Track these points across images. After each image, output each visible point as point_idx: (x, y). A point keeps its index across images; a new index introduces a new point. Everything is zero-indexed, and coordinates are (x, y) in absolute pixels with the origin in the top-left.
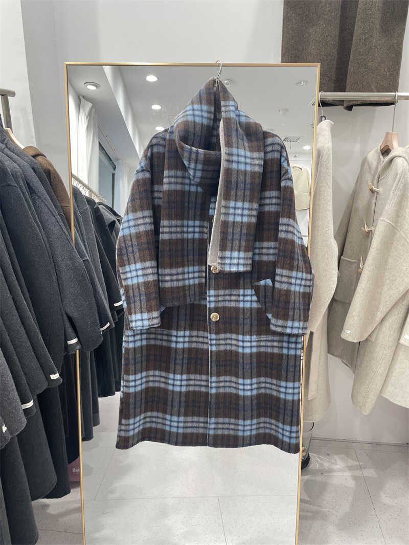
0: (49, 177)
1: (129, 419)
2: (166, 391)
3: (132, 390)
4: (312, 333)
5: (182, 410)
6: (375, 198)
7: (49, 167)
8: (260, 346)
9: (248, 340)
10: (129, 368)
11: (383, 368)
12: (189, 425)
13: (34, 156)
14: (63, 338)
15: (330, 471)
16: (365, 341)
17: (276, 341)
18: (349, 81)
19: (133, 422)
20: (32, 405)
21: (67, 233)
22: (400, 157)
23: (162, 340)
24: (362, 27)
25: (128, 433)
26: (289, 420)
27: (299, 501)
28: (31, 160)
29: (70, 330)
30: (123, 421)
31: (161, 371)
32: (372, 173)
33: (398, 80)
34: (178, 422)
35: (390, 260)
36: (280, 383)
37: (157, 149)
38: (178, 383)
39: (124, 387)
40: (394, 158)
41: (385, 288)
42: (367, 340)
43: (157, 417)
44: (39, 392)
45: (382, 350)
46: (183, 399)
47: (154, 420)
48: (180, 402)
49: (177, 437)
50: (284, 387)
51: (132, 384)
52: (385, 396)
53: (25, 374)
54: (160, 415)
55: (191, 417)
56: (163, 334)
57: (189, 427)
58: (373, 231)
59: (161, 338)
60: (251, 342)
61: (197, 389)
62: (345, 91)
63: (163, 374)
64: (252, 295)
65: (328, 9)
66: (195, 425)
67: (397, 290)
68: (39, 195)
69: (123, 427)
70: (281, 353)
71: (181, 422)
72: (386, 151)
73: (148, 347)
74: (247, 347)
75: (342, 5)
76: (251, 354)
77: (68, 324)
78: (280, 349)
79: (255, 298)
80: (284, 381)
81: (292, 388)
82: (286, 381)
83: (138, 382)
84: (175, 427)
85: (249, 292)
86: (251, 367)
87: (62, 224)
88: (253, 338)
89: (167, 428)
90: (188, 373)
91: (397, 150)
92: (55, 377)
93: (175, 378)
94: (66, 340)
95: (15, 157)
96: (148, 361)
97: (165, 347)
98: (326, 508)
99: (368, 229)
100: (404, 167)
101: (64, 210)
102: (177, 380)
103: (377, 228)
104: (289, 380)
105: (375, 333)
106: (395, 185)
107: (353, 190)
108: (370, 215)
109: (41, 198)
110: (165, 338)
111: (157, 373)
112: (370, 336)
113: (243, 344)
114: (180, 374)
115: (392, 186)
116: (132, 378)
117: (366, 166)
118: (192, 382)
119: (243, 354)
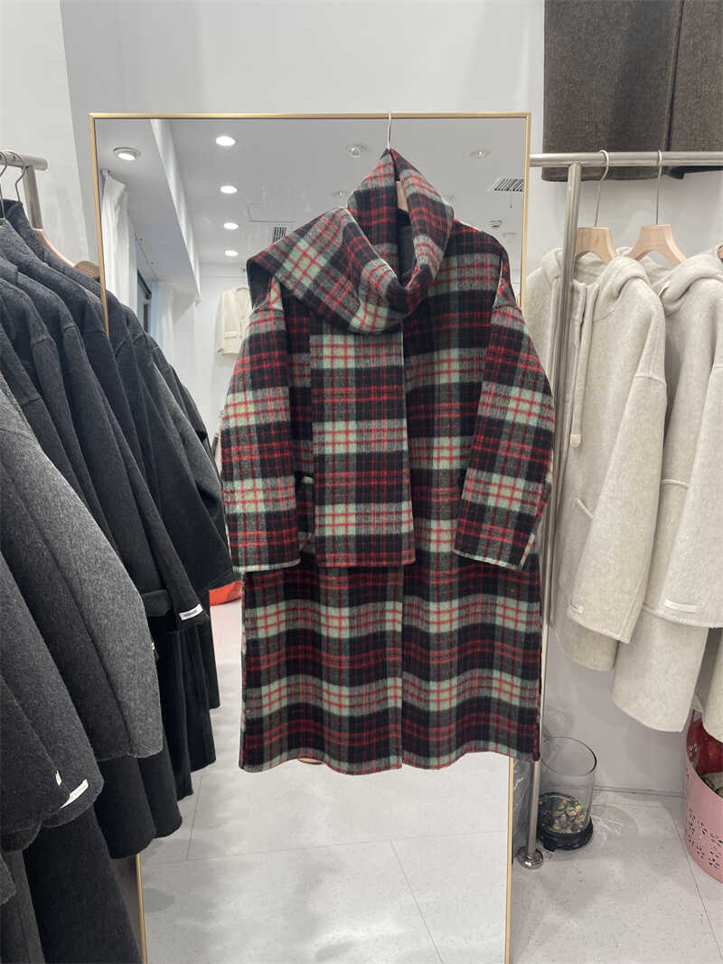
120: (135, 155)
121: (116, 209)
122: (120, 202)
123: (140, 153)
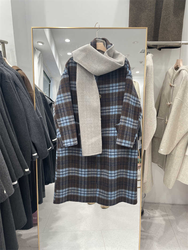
0: (24, 80)
1: (60, 190)
2: (78, 177)
3: (61, 176)
4: (145, 151)
5: (86, 186)
6: (172, 89)
7: (24, 75)
8: (119, 154)
9: (113, 151)
10: (60, 166)
11: (178, 167)
12: (89, 193)
13: (17, 70)
14: (30, 153)
15: (153, 217)
16: (169, 154)
17: (126, 152)
18: (160, 36)
19: (62, 191)
20: (16, 183)
21: (32, 105)
22: (184, 70)
23: (75, 153)
24: (165, 13)
25: (59, 196)
26: (131, 188)
27: (140, 231)
28: (16, 71)
29: (34, 149)
30: (57, 191)
31: (75, 167)
32: (171, 78)
33: (182, 37)
34: (84, 191)
35: (180, 117)
36: (127, 171)
37: (72, 65)
38: (84, 173)
39: (58, 175)
40: (181, 70)
41: (178, 130)
42: (170, 154)
43: (74, 190)
44: (20, 177)
45: (177, 158)
46: (86, 180)
47: (73, 191)
48: (85, 182)
49: (84, 198)
50: (129, 173)
51: (61, 173)
52: (179, 180)
53: (14, 169)
54: (76, 188)
55: (90, 189)
56: (75, 150)
57: (89, 194)
58: (172, 104)
59: (75, 152)
60: (114, 152)
61: (92, 175)
62: (157, 41)
63: (76, 169)
64: (114, 130)
65: (149, 5)
66: (92, 192)
67: (184, 130)
68: (20, 87)
69: (57, 194)
70: (128, 157)
71: (86, 191)
72: (177, 68)
73: (69, 156)
74: (112, 155)
75: (156, 3)
76: (115, 158)
77: (33, 147)
78: (128, 155)
79: (116, 132)
80: (129, 170)
81: (133, 173)
82: (130, 170)
83: (64, 173)
84: (83, 193)
85: (113, 129)
86: (115, 165)
87: (30, 100)
88: (115, 150)
89: (79, 194)
90: (88, 168)
91: (182, 67)
92: (27, 170)
93: (82, 171)
94: (32, 153)
95: (8, 70)
96: (69, 163)
97: (77, 156)
98: (152, 234)
99: (169, 104)
100: (186, 74)
101: (31, 95)
102: (83, 172)
103: (174, 103)
104: (131, 169)
105: (174, 150)
106: (182, 82)
107: (162, 86)
108: (170, 97)
109: (20, 89)
110: (76, 152)
111: (73, 169)
112: (171, 152)
113: (111, 154)
114: (84, 169)
115: (181, 83)
116: (61, 170)
117: (168, 75)
118: (90, 173)
119: (111, 158)
120: (42, 43)
121: (38, 58)
122: (39, 56)
123: (44, 43)
